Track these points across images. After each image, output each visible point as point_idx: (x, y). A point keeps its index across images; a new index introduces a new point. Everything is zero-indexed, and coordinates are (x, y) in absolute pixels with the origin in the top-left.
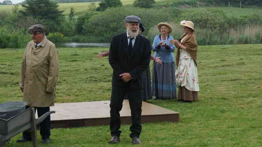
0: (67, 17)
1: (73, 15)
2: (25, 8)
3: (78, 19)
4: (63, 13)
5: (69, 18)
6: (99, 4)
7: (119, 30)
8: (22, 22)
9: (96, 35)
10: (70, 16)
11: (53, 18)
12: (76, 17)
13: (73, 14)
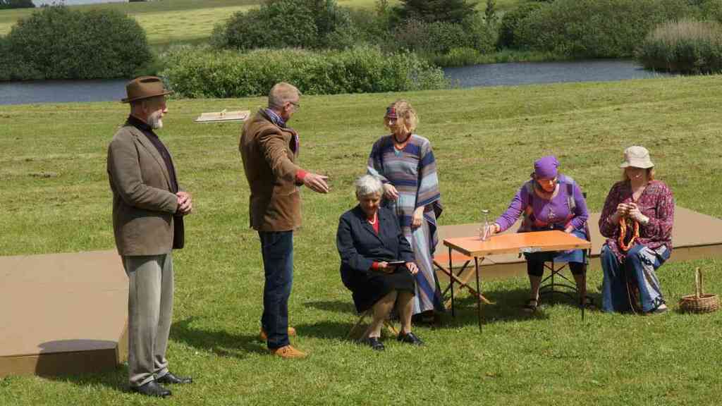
0: (482, 15)
1: (492, 12)
3: (505, 18)
4: (477, 8)
5: (485, 16)
7: (584, 37)
8: (398, 30)
9: (540, 48)
10: (487, 14)
11: (457, 19)
12: (500, 14)
13: (492, 9)
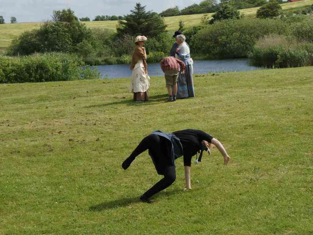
2: (124, 25)
6: (212, 16)
11: (154, 35)
